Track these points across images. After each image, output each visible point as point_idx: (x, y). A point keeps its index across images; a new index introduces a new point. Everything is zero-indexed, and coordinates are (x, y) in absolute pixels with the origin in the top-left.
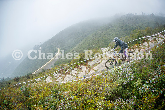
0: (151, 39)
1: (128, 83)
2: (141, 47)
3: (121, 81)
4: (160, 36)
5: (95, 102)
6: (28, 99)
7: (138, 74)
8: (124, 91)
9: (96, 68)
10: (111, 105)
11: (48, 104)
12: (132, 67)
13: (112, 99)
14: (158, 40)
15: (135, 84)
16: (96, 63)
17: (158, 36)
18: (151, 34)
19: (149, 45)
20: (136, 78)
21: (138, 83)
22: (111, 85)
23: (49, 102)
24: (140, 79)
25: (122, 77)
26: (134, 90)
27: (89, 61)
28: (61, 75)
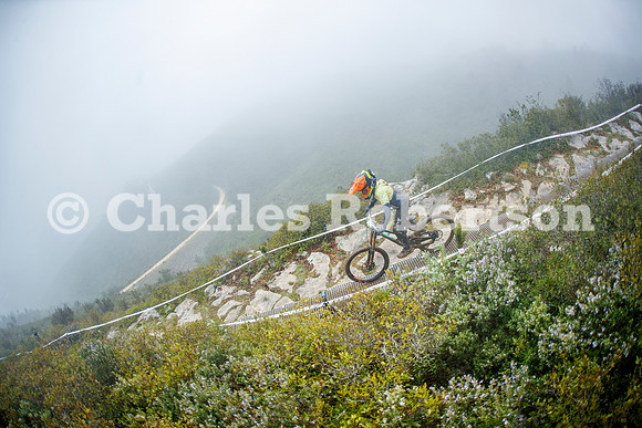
0: (579, 144)
1: (494, 315)
2: (542, 173)
3: (466, 307)
4: (614, 131)
5: (372, 395)
6: (110, 393)
7: (531, 281)
8: (481, 348)
10: (432, 401)
11: (190, 409)
12: (510, 255)
13: (436, 379)
14: (607, 146)
15: (522, 320)
17: (606, 129)
18: (579, 124)
19: (572, 168)
20: (524, 295)
21: (533, 317)
22: (429, 325)
23: (192, 399)
24: (539, 298)
25: (472, 292)
26: (518, 342)
27: (342, 233)
28: (235, 291)
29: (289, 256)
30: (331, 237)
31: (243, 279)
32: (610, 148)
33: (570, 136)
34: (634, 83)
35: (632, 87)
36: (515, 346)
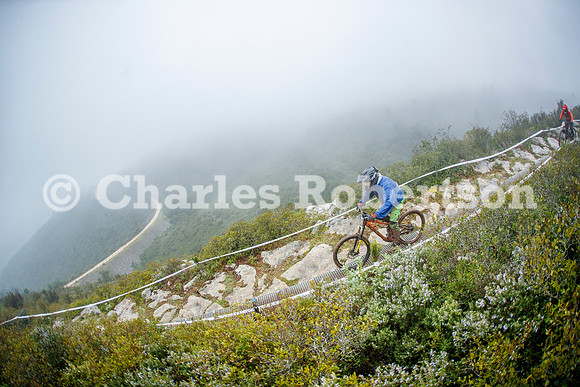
0: (484, 169)
1: (410, 315)
3: (385, 309)
4: (517, 156)
7: (441, 285)
8: (401, 342)
9: (290, 273)
12: (422, 264)
14: (510, 169)
15: (436, 316)
16: (293, 257)
17: (509, 154)
18: (484, 152)
20: (437, 296)
21: (446, 313)
24: (450, 297)
25: (389, 296)
26: (435, 335)
27: (267, 249)
28: (169, 296)
29: (219, 268)
30: (257, 252)
31: (177, 285)
32: (512, 171)
33: (476, 163)
36: (431, 339)
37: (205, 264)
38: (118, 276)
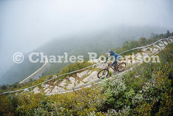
0: (144, 50)
1: (119, 94)
3: (112, 92)
4: (154, 46)
5: (86, 114)
6: (16, 110)
7: (130, 85)
8: (116, 102)
9: (85, 80)
13: (104, 110)
14: (152, 50)
15: (127, 95)
16: (86, 75)
18: (144, 45)
20: (128, 88)
22: (102, 96)
23: (38, 113)
24: (132, 89)
25: (113, 88)
26: (127, 101)
27: (78, 72)
28: (49, 86)
29: (64, 78)
30: (75, 73)
31: (52, 83)
32: (153, 51)
33: (142, 48)
34: (161, 33)
35: (160, 35)
36: (126, 102)
37: (60, 77)
38: (35, 80)
